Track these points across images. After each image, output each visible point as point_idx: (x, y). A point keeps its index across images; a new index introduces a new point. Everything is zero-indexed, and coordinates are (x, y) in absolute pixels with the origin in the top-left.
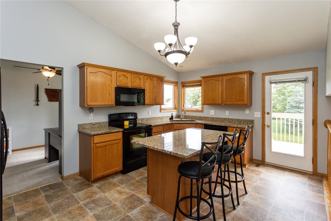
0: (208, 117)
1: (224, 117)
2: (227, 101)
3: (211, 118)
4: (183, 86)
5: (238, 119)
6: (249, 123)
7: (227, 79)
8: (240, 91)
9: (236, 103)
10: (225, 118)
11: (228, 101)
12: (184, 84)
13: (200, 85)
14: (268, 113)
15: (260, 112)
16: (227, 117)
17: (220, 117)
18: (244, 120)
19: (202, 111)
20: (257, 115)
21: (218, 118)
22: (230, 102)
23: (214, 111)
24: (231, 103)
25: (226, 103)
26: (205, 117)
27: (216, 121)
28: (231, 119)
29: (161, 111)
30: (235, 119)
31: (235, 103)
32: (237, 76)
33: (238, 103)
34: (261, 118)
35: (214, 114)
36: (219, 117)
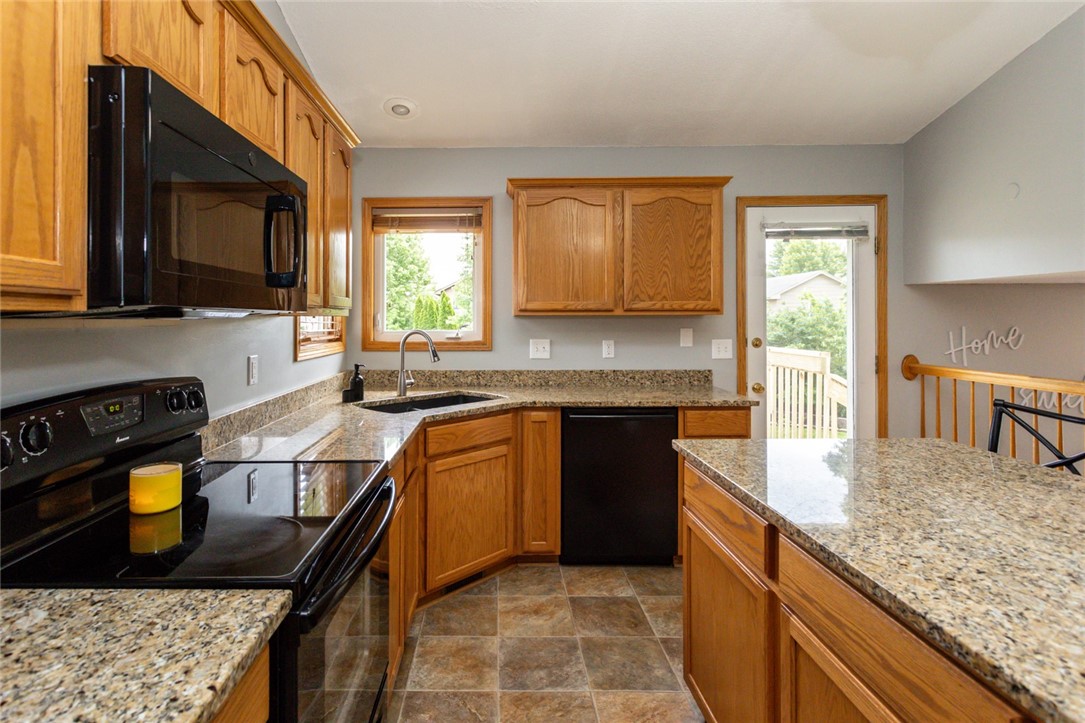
0: (520, 373)
1: (597, 367)
2: (636, 297)
3: (537, 373)
4: (374, 224)
5: (655, 372)
6: (696, 383)
7: (640, 202)
8: (692, 257)
9: (676, 304)
10: (601, 373)
11: (642, 296)
12: (377, 212)
13: (476, 222)
14: (757, 344)
15: (731, 341)
16: (608, 367)
17: (578, 369)
18: (676, 372)
19: (485, 345)
20: (722, 350)
21: (567, 372)
22: (651, 298)
23: (546, 343)
24: (658, 305)
25: (634, 306)
26: (504, 373)
27: (560, 386)
28: (625, 374)
29: (301, 356)
30: (643, 372)
31: (675, 306)
32: (682, 195)
33: (686, 307)
34: (735, 362)
35: (547, 355)
36: (571, 368)
